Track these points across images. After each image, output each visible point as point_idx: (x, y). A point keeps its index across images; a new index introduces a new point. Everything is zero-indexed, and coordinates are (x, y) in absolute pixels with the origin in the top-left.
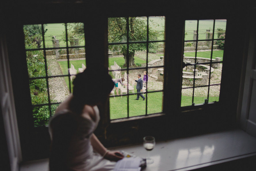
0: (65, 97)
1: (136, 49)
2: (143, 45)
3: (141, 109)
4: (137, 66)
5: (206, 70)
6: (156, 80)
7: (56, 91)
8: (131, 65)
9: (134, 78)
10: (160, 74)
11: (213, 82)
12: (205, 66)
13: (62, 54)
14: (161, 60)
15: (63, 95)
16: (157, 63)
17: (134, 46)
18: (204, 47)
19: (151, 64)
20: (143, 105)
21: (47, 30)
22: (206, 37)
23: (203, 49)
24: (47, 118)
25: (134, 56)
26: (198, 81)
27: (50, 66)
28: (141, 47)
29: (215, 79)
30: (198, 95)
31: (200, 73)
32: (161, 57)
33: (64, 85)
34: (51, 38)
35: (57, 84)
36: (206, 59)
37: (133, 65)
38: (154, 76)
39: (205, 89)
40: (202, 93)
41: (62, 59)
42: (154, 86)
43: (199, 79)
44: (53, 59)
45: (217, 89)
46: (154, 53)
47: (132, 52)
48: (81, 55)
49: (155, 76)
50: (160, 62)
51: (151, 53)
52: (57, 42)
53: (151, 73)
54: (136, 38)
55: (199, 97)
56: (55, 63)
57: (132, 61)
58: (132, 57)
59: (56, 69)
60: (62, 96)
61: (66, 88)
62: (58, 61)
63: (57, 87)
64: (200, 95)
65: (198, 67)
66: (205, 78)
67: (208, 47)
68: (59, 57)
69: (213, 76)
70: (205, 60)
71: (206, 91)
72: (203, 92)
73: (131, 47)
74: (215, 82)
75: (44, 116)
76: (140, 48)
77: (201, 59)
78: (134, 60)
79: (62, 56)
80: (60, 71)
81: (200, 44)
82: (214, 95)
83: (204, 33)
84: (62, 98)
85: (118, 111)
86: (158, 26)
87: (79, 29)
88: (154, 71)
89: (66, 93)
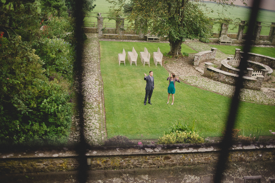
0: (95, 82)
1: (183, 36)
2: (192, 32)
3: (176, 108)
4: (184, 55)
5: (262, 71)
6: (202, 75)
7: (86, 75)
8: (176, 54)
9: (177, 69)
10: (207, 68)
11: (270, 85)
12: (262, 66)
13: (105, 33)
14: (211, 52)
15: (93, 80)
16: (207, 55)
17: (181, 33)
18: (265, 41)
19: (199, 56)
20: (179, 104)
21: (95, 5)
22: (270, 31)
23: (264, 45)
24: (52, 111)
25: (181, 44)
26: (251, 83)
27: (90, 45)
28: (190, 35)
29: (273, 83)
30: (248, 100)
31: (255, 73)
32: (212, 48)
33: (97, 69)
34: (96, 15)
35: (90, 66)
36: (265, 56)
37: (179, 53)
38: (200, 70)
39: (257, 94)
40: (254, 99)
41: (105, 38)
42: (197, 82)
43: (253, 80)
44: (95, 37)
45: (272, 96)
46: (206, 43)
47: (179, 39)
48: (125, 36)
49: (202, 70)
50: (210, 54)
51: (203, 42)
52: (101, 19)
53: (197, 66)
54: (185, 24)
55: (248, 103)
56: (95, 42)
57: (178, 50)
58: (178, 45)
59: (95, 49)
60: (91, 81)
61: (98, 72)
62: (100, 40)
63: (89, 69)
64: (250, 100)
65: (255, 65)
66: (260, 81)
67: (270, 43)
68: (101, 36)
69: (271, 79)
70: (264, 58)
71: (258, 97)
72: (255, 96)
73: (178, 34)
74: (272, 86)
75: (47, 109)
76: (188, 36)
77: (259, 56)
78: (181, 48)
79: (105, 35)
80: (98, 52)
81: (262, 38)
82: (267, 104)
83: (269, 27)
84: (90, 83)
85: (148, 108)
86: (212, 12)
87: (129, 8)
88: (201, 63)
89: (97, 79)
